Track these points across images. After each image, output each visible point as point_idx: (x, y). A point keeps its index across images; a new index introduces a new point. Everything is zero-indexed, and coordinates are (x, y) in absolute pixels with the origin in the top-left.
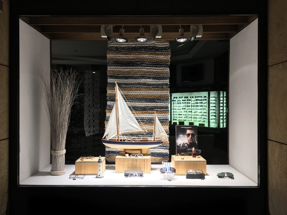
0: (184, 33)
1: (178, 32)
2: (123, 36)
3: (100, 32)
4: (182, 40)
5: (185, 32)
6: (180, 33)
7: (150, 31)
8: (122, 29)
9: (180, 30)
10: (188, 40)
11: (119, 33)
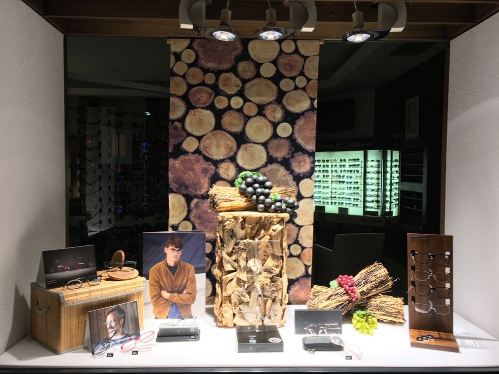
0: (364, 23)
1: (351, 20)
2: (229, 26)
3: (177, 16)
4: (359, 38)
5: (365, 21)
6: (354, 23)
7: (289, 18)
8: (227, 9)
9: (354, 15)
10: (372, 36)
11: (219, 21)
